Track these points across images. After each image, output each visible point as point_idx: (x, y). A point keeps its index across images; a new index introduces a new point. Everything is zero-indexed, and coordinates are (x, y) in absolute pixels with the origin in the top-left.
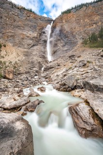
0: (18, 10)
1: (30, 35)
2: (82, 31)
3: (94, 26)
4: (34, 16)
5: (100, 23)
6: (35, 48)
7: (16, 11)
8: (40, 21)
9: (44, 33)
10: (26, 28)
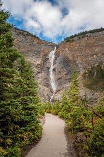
0: (22, 36)
1: (34, 62)
2: (84, 60)
3: (95, 56)
4: (37, 41)
5: (100, 54)
6: (39, 75)
7: (21, 38)
8: (43, 46)
9: (48, 59)
10: (30, 54)
